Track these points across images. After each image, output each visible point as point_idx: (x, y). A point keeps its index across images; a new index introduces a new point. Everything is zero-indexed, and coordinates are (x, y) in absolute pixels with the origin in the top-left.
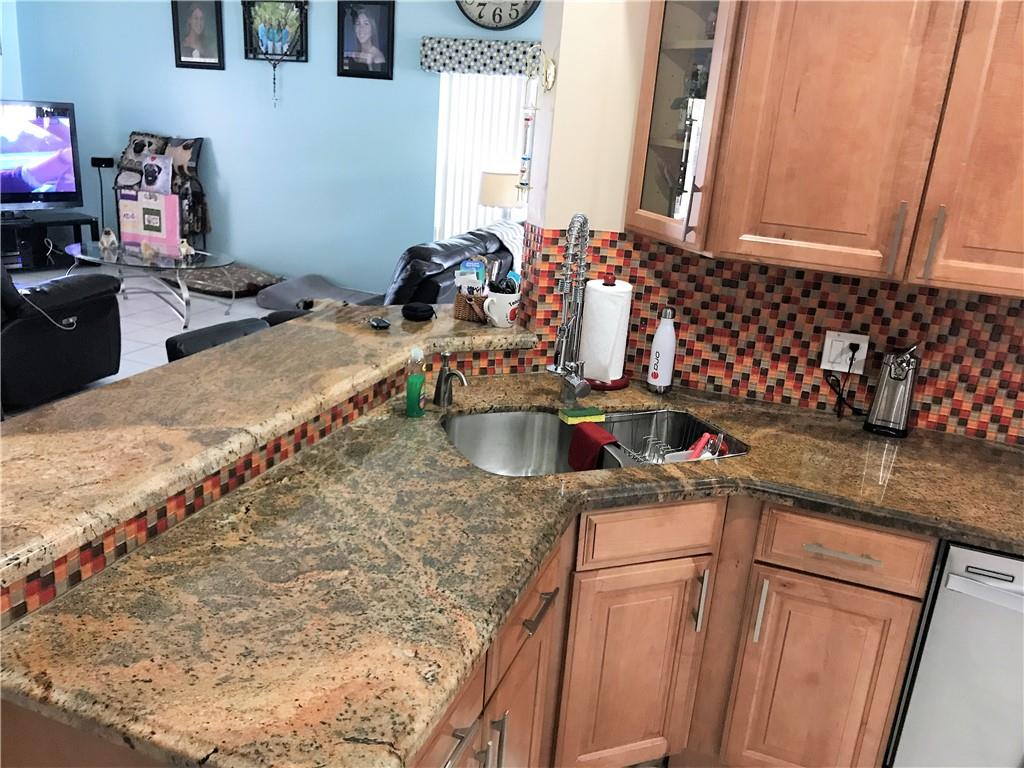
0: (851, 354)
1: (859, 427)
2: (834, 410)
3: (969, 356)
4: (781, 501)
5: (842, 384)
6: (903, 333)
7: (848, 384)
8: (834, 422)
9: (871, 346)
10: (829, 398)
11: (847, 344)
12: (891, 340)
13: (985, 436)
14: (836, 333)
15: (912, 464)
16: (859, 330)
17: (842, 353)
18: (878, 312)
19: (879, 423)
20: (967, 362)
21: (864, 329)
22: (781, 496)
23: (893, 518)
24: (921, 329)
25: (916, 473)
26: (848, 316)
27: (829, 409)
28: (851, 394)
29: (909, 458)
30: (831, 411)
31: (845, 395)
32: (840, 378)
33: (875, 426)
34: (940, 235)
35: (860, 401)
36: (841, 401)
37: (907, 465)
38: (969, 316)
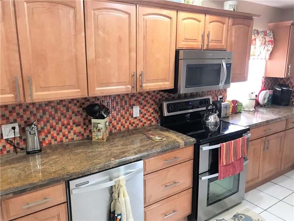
0: (13, 130)
1: (25, 154)
2: (14, 151)
3: (51, 120)
4: (7, 196)
5: (13, 142)
6: (28, 119)
7: (16, 141)
8: (15, 156)
9: (20, 126)
10: (10, 148)
11: (11, 128)
12: (26, 122)
13: (63, 142)
14: (6, 125)
15: (48, 160)
16: (13, 122)
17: (10, 132)
18: (18, 114)
19: (31, 150)
20: (51, 122)
21: (15, 121)
22: (7, 194)
23: (49, 182)
24: (34, 116)
25: (50, 162)
26: (8, 118)
27: (12, 152)
28: (18, 144)
29: (46, 158)
30: (13, 152)
31: (16, 145)
32: (12, 140)
33: (30, 152)
34: (32, 85)
35: (22, 145)
36: (15, 148)
37: (46, 161)
38: (47, 108)
